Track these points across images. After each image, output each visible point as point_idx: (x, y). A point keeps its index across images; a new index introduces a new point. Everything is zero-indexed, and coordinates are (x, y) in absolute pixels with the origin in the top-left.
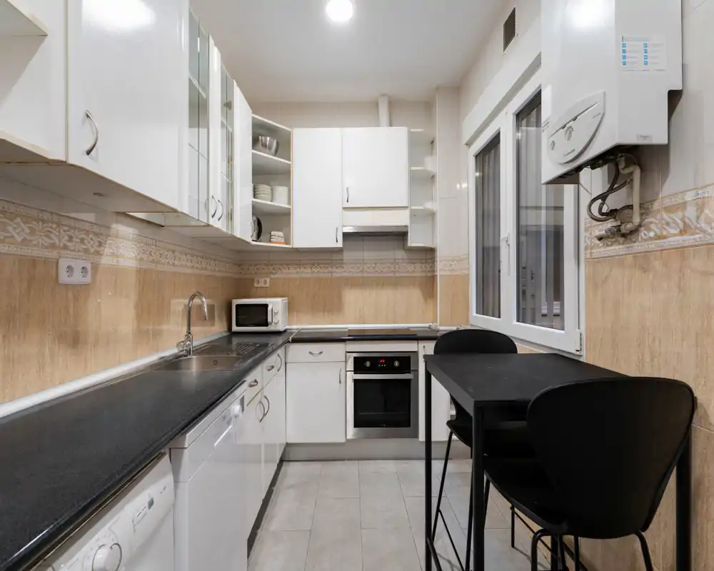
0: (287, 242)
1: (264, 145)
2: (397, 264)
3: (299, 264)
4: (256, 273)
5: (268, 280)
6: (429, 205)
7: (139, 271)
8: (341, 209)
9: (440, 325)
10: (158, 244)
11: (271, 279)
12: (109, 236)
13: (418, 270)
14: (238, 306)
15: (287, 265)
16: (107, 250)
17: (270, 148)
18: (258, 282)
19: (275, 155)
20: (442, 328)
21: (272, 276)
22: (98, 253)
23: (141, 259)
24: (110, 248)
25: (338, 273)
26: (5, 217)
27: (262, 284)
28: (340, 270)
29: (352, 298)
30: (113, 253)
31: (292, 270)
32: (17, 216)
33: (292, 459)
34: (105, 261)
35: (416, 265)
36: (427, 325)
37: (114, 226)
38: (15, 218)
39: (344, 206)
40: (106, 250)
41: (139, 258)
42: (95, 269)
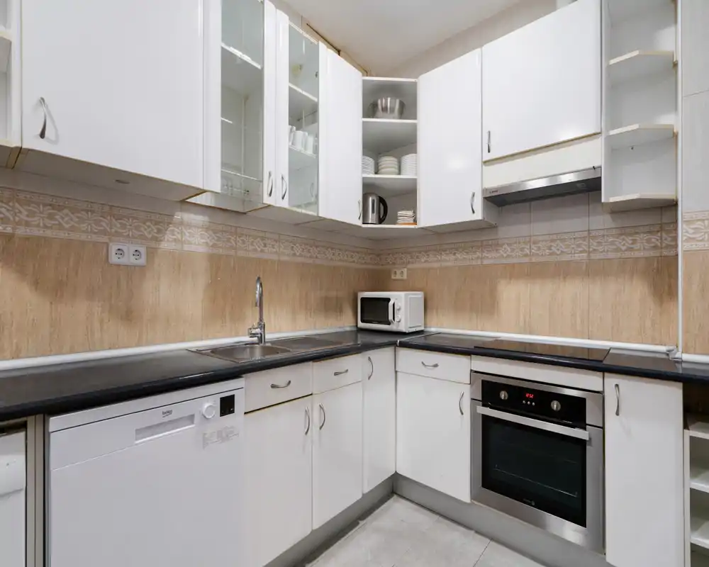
0: (415, 222)
1: (385, 109)
2: (594, 238)
3: (440, 250)
4: (394, 264)
5: (405, 270)
6: (667, 120)
7: (211, 256)
8: (480, 163)
9: (686, 351)
10: (239, 231)
11: (408, 270)
12: (170, 223)
13: (642, 247)
14: (363, 300)
15: (426, 252)
16: (168, 236)
17: (392, 110)
18: (395, 273)
19: (401, 118)
20: (686, 357)
21: (410, 266)
23: (214, 246)
24: (172, 234)
25: (490, 258)
26: (53, 209)
27: (398, 277)
28: (494, 254)
29: (512, 293)
30: (175, 239)
31: (432, 258)
32: (65, 207)
33: (404, 496)
34: (166, 245)
35: (637, 237)
36: (663, 349)
37: (177, 214)
38: (63, 209)
39: (484, 160)
40: (166, 237)
41: (211, 244)
42: (151, 253)
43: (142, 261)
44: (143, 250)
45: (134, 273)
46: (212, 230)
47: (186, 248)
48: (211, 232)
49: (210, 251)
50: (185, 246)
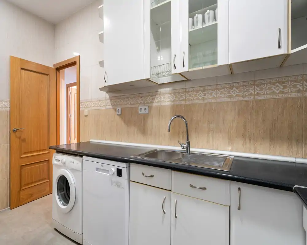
7: (173, 106)
10: (187, 90)
12: (157, 95)
22: (152, 103)
23: (174, 101)
24: (157, 99)
30: (158, 101)
34: (155, 104)
37: (160, 90)
40: (155, 101)
41: (172, 100)
42: (150, 108)
43: (147, 112)
44: (147, 107)
45: (145, 117)
46: (173, 93)
47: (162, 104)
48: (173, 94)
49: (172, 104)
50: (162, 103)
